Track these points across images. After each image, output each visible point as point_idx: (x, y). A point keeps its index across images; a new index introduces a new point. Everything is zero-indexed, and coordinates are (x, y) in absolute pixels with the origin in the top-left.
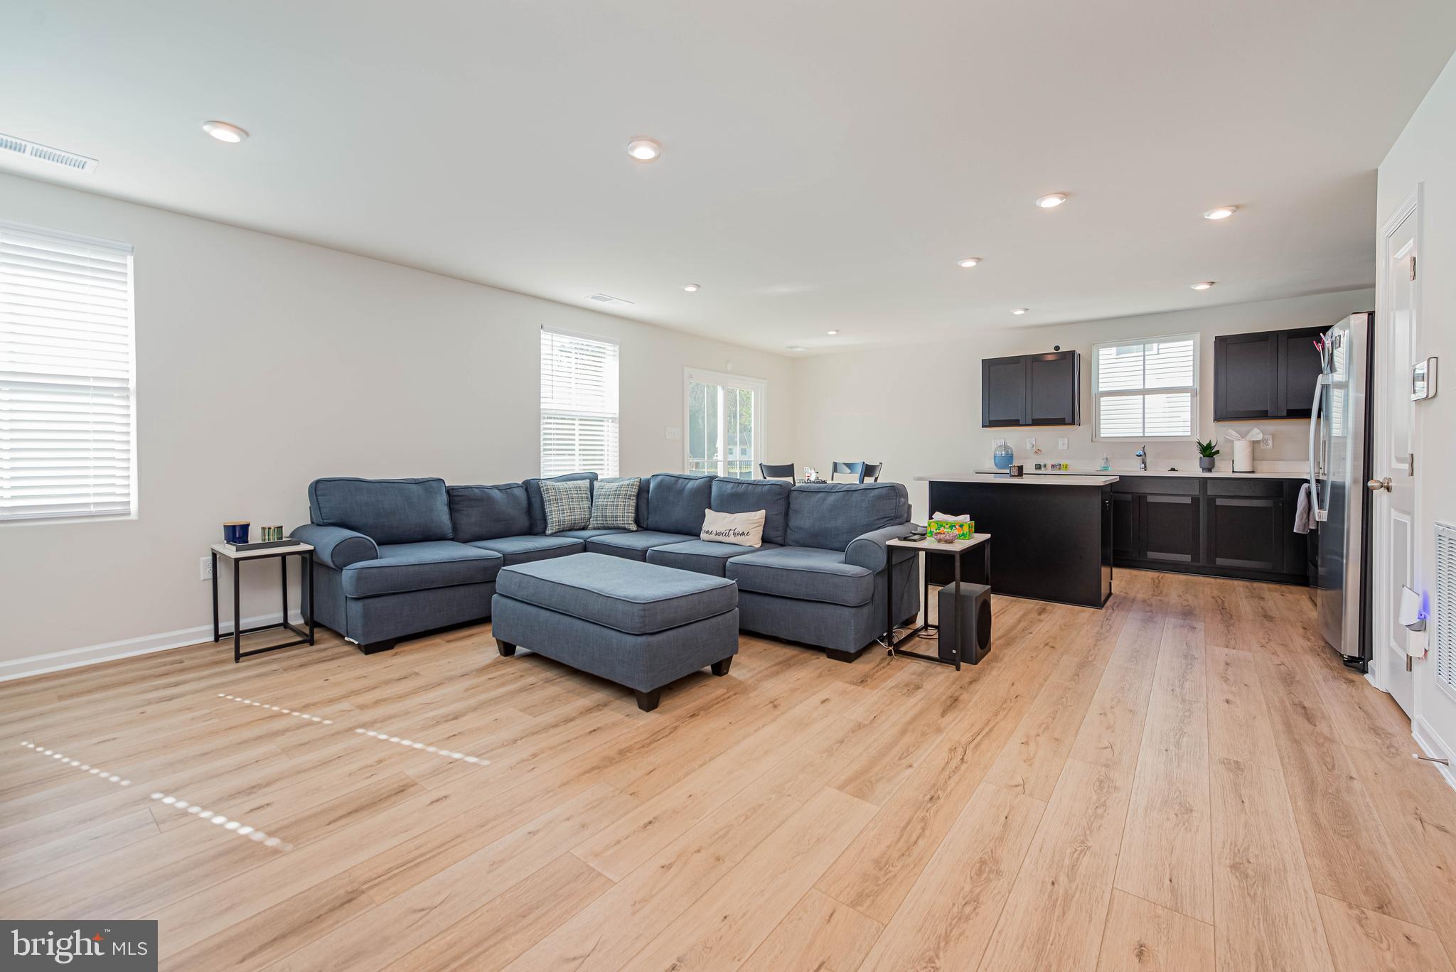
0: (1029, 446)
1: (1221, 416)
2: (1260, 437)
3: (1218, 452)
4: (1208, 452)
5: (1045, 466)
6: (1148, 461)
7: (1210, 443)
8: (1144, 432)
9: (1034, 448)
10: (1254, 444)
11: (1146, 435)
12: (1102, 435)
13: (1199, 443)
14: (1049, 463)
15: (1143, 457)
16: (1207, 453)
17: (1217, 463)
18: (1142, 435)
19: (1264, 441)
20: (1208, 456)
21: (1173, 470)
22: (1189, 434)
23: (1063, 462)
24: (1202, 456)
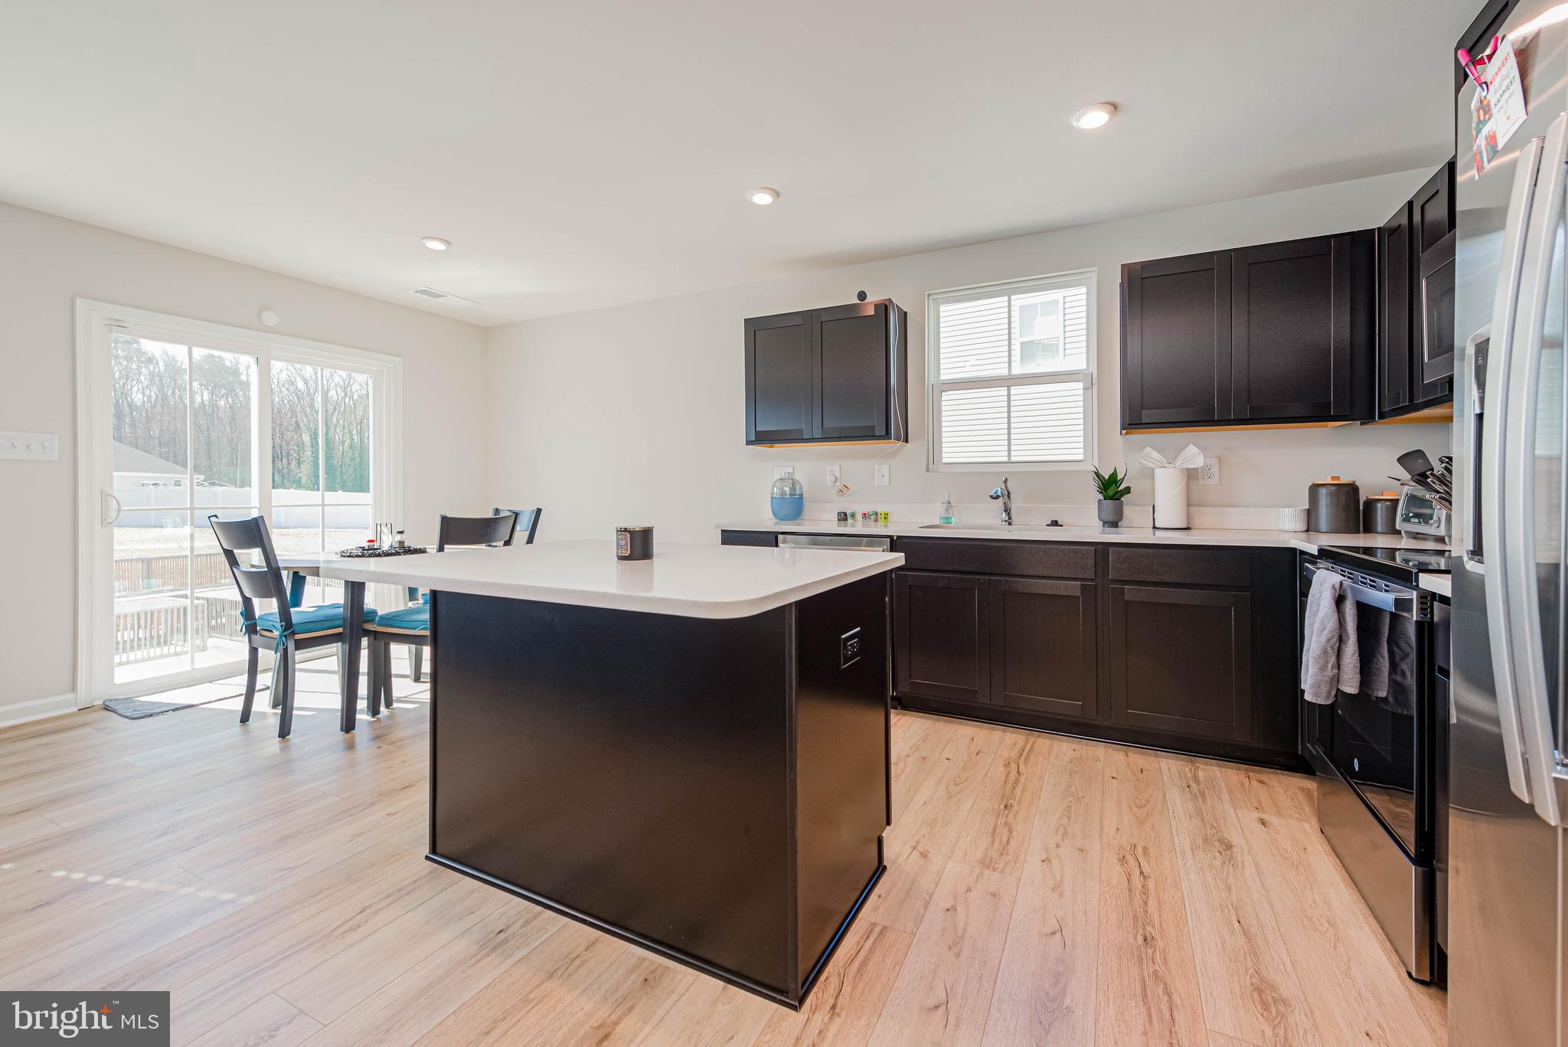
0: (830, 479)
1: (1133, 421)
2: (1199, 462)
3: (1128, 490)
4: (1112, 489)
5: (853, 516)
6: (1014, 506)
7: (1114, 475)
8: (1009, 455)
9: (838, 484)
10: (1191, 475)
11: (1013, 459)
12: (944, 460)
13: (1097, 474)
14: (860, 509)
15: (1004, 497)
16: (1111, 492)
17: (1128, 511)
18: (1006, 459)
19: (1207, 468)
20: (1111, 498)
21: (1055, 523)
22: (1081, 457)
23: (881, 509)
24: (1101, 497)
